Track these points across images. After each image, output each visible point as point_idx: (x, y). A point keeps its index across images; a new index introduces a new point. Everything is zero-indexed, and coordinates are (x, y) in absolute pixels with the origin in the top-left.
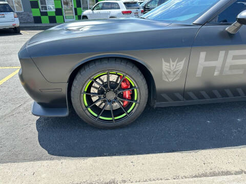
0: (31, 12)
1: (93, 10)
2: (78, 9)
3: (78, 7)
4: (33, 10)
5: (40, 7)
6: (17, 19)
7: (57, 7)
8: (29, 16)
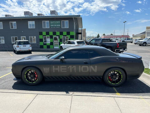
0: (39, 43)
1: (65, 44)
2: (60, 43)
3: (60, 41)
4: (41, 43)
5: (44, 42)
6: (31, 47)
7: (51, 42)
8: (38, 45)
